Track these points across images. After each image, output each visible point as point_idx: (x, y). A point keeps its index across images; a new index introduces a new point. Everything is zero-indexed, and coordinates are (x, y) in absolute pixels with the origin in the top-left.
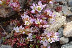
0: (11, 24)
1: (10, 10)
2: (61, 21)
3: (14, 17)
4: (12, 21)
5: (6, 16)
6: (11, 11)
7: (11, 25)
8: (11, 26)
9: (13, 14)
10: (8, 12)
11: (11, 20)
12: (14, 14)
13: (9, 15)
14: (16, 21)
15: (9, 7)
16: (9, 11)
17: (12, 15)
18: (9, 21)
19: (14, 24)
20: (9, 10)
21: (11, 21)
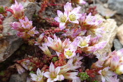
0: (20, 70)
1: (8, 42)
2: (112, 28)
3: (19, 53)
4: (19, 64)
5: (4, 56)
6: (10, 43)
7: (19, 73)
8: (20, 76)
9: (16, 47)
10: (6, 47)
11: (16, 62)
12: (18, 47)
13: (9, 53)
14: (28, 61)
15: (6, 34)
16: (6, 45)
17: (15, 50)
18: (12, 67)
19: (26, 68)
20: (5, 41)
21: (17, 65)
